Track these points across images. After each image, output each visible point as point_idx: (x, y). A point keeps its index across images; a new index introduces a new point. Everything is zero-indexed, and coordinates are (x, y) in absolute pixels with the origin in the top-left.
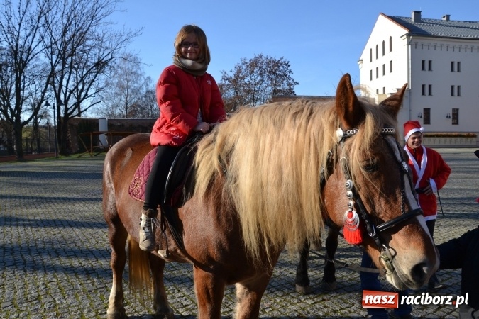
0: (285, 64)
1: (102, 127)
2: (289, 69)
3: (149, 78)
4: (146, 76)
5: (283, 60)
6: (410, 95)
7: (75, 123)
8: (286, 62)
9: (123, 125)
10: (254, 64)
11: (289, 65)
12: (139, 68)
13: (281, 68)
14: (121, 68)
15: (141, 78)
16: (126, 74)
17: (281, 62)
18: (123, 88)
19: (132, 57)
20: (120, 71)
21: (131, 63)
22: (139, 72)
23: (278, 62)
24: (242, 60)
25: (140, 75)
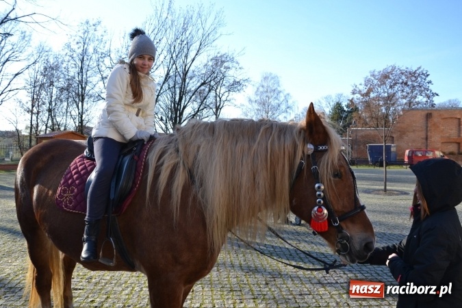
0: (423, 74)
2: (428, 79)
3: (288, 94)
4: (285, 93)
5: (420, 70)
8: (424, 72)
10: (385, 76)
11: (428, 75)
12: (279, 86)
13: (419, 79)
14: (263, 86)
15: (281, 94)
16: (267, 91)
17: (418, 72)
18: (264, 104)
19: (273, 76)
20: (261, 89)
21: (272, 81)
22: (279, 89)
23: (415, 73)
24: (370, 72)
25: (280, 92)
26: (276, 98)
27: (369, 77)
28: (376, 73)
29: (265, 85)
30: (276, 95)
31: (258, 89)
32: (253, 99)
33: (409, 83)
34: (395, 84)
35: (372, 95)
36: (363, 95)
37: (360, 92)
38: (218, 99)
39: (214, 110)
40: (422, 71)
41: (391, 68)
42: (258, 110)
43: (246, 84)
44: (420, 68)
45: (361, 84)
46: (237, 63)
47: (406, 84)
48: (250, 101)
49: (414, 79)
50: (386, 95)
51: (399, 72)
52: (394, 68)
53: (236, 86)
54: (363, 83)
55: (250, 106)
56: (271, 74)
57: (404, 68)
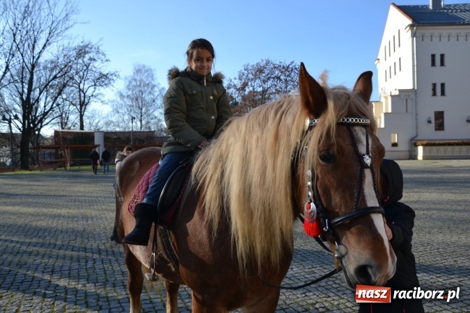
1: (98, 140)
5: (293, 65)
6: (416, 97)
7: (69, 137)
8: (297, 67)
9: (119, 138)
10: (261, 71)
12: (153, 79)
13: (292, 73)
14: (135, 80)
15: (156, 89)
16: (140, 86)
17: (291, 66)
18: (137, 100)
19: (146, 68)
20: (134, 83)
21: (146, 74)
22: (153, 83)
23: (288, 67)
24: (244, 66)
25: (154, 86)
26: (150, 93)
27: (243, 71)
28: (250, 67)
29: (138, 78)
30: (150, 89)
31: (130, 82)
32: (124, 94)
33: (282, 78)
34: (269, 79)
35: (248, 90)
36: (238, 90)
37: (235, 86)
38: (83, 95)
39: (79, 107)
40: (295, 66)
41: (265, 62)
42: (130, 106)
43: (115, 78)
44: (292, 62)
45: (235, 79)
46: (103, 54)
47: (279, 78)
48: (122, 96)
49: (287, 73)
50: (260, 89)
51: (272, 66)
52: (268, 62)
53: (103, 79)
54: (237, 77)
55: (121, 102)
56: (144, 66)
57: (277, 63)
